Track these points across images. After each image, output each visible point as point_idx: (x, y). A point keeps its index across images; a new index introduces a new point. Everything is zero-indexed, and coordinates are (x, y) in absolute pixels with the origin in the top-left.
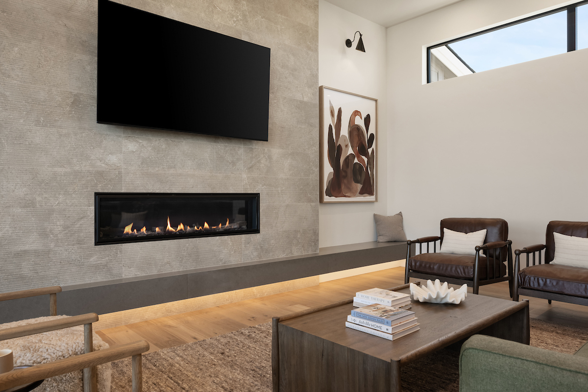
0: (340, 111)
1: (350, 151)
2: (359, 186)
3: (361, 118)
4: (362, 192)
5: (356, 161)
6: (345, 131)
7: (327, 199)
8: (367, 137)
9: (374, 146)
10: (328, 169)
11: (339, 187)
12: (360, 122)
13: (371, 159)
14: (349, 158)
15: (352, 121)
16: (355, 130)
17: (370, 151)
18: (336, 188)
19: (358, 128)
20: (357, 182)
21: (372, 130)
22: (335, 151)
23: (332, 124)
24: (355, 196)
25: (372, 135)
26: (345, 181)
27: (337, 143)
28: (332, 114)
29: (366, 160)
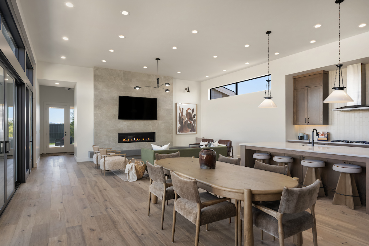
0: (183, 109)
1: (187, 119)
2: (190, 129)
3: (191, 110)
4: (191, 131)
5: (189, 122)
6: (184, 114)
7: (178, 133)
8: (193, 115)
9: (195, 117)
10: (179, 125)
11: (183, 130)
12: (189, 111)
13: (194, 122)
14: (186, 122)
15: (187, 111)
16: (188, 114)
17: (194, 119)
18: (181, 130)
19: (189, 113)
20: (189, 128)
21: (195, 113)
22: (181, 120)
23: (180, 113)
24: (188, 132)
25: (195, 115)
26: (185, 128)
27: (182, 117)
28: (180, 110)
29: (192, 122)
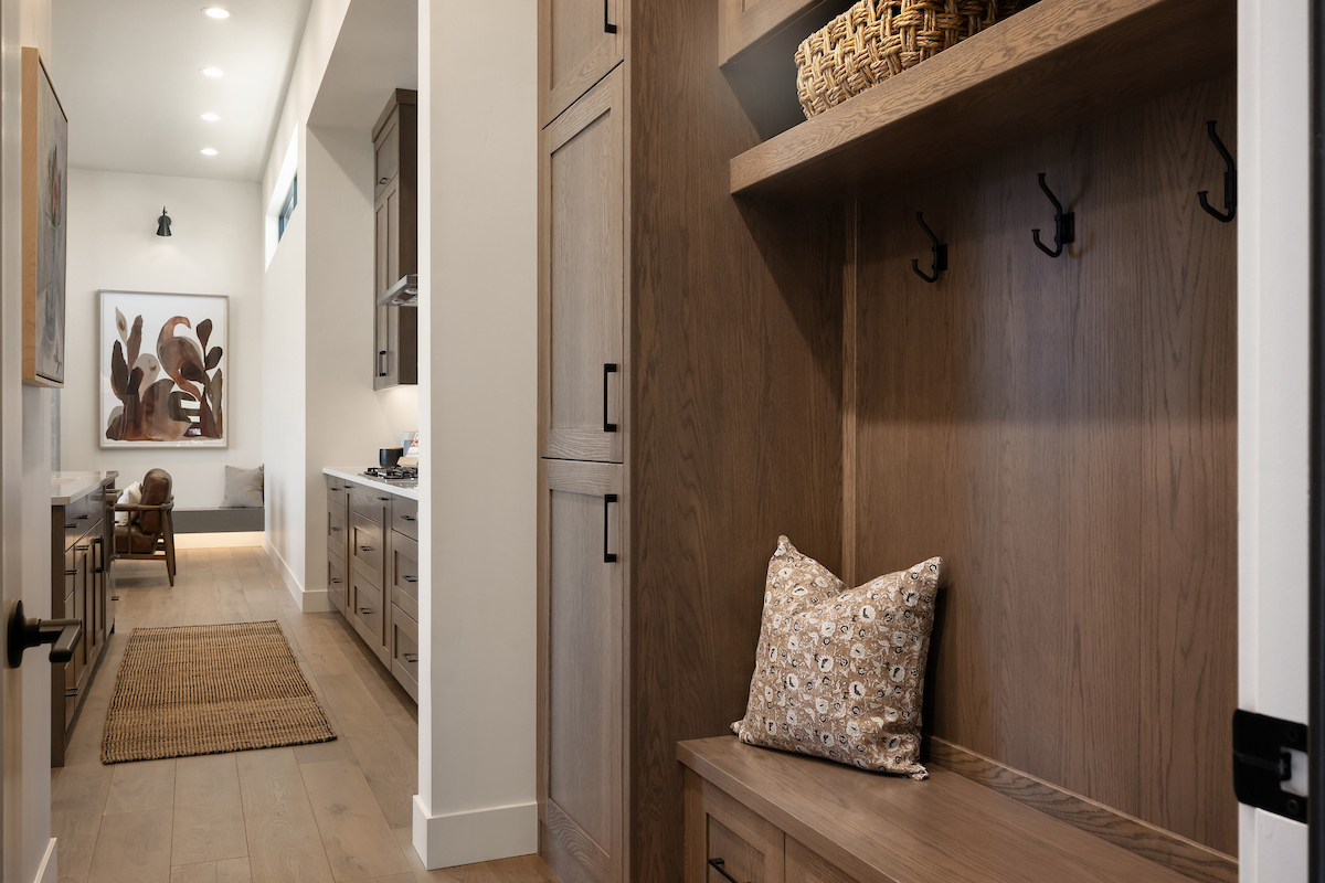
0: (138, 323)
1: (162, 375)
2: (185, 425)
3: (189, 326)
4: (191, 435)
6: (149, 346)
7: (108, 443)
8: (202, 353)
9: (221, 365)
10: (112, 403)
11: (138, 427)
12: (180, 331)
13: (215, 388)
14: (152, 389)
15: (165, 332)
16: (170, 346)
17: (211, 373)
18: (128, 427)
19: (182, 342)
20: (180, 419)
21: (213, 342)
22: (126, 378)
23: (120, 340)
24: (174, 436)
25: (218, 352)
26: (152, 418)
27: (131, 366)
28: (122, 326)
29: (200, 387)
